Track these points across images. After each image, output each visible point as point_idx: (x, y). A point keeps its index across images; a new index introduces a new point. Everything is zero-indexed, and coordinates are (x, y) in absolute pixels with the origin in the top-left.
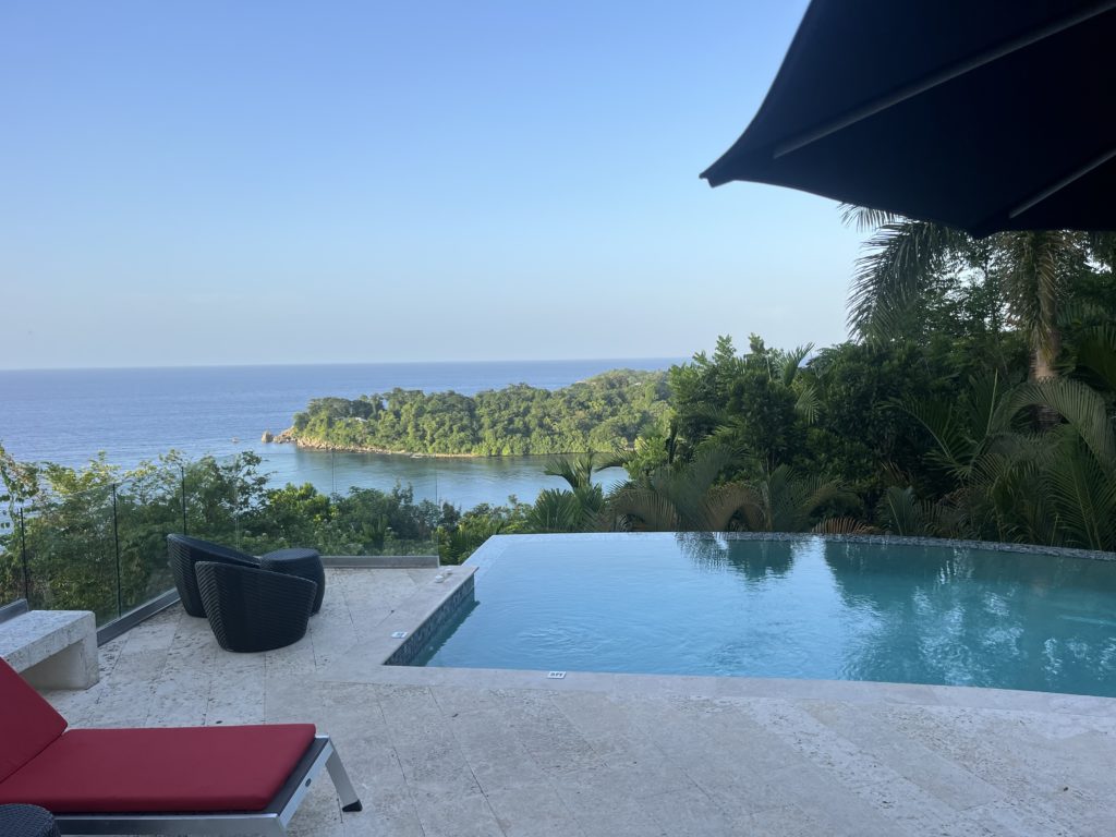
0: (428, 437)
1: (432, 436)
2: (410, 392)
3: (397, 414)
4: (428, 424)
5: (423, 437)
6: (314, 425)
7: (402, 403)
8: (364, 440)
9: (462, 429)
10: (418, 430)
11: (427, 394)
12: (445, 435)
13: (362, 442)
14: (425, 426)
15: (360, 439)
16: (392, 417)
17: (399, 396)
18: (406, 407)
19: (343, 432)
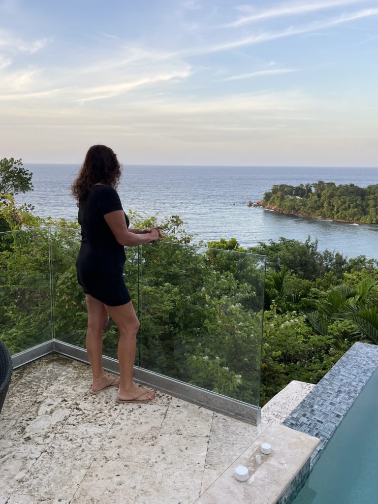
0: (335, 210)
1: (337, 209)
2: (328, 184)
3: (319, 196)
4: (336, 202)
5: (332, 210)
6: (274, 199)
7: (322, 190)
8: (299, 209)
9: (355, 207)
10: (330, 205)
11: (337, 185)
12: (345, 209)
13: (298, 210)
14: (334, 204)
15: (297, 208)
16: (316, 197)
17: (321, 185)
18: (325, 192)
19: (288, 204)
